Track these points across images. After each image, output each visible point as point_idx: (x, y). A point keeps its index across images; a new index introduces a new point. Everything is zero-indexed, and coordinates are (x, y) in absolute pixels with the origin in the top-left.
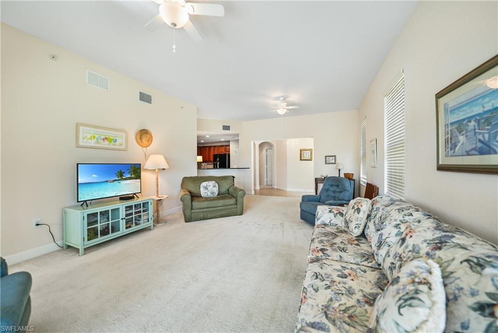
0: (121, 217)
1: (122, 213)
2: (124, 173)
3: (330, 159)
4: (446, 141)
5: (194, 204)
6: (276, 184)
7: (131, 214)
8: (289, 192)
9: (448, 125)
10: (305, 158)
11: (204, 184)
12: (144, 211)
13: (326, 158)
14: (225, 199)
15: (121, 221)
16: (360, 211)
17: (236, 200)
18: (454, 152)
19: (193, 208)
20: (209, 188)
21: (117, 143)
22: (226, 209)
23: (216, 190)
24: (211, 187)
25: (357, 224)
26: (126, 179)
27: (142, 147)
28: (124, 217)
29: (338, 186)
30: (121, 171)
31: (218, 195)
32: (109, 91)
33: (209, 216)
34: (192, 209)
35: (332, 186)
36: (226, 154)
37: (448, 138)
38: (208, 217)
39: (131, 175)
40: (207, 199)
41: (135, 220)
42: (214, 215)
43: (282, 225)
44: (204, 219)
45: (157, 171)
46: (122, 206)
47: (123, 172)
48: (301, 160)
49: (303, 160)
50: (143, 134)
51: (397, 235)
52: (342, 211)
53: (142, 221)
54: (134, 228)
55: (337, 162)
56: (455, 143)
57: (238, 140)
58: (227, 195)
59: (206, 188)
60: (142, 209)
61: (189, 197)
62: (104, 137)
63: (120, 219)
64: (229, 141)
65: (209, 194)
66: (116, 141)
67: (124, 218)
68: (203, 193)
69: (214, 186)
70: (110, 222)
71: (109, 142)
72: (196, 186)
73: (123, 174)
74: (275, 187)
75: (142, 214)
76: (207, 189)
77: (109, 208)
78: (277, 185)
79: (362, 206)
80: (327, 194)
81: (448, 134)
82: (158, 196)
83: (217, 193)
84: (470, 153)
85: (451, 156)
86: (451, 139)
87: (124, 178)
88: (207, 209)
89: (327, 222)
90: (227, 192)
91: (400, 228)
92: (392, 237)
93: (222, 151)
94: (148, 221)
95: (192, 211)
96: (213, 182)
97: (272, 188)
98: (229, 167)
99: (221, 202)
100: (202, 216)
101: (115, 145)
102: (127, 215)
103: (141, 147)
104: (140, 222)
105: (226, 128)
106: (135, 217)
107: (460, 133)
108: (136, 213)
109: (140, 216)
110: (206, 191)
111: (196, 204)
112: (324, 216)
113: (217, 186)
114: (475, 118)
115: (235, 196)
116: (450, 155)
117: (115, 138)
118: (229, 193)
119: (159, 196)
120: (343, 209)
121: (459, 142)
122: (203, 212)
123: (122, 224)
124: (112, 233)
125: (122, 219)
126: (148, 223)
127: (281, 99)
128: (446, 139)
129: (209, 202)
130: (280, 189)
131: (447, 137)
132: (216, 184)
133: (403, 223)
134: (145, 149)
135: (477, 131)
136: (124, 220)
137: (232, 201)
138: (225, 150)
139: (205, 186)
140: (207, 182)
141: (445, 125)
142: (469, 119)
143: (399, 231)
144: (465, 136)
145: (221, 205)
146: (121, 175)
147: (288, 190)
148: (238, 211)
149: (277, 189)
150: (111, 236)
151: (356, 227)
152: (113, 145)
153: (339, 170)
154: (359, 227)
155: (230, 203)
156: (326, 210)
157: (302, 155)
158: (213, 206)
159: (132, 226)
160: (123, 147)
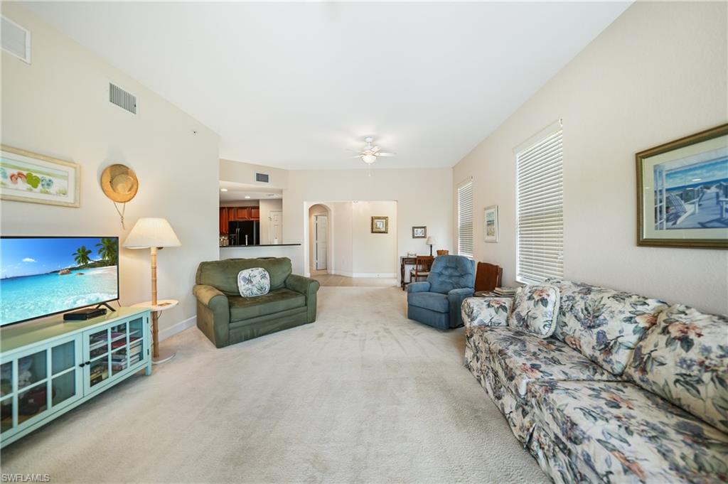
0: (78, 361)
1: (82, 352)
2: (90, 252)
3: (419, 232)
4: (658, 211)
5: (234, 311)
6: (333, 268)
7: (105, 349)
8: (356, 278)
9: (661, 191)
10: (378, 230)
11: (245, 273)
12: (132, 339)
13: (413, 231)
14: (287, 298)
15: (79, 371)
16: (547, 302)
17: (306, 299)
18: (675, 224)
19: (232, 320)
20: (255, 281)
21: (53, 189)
22: (289, 316)
23: (266, 283)
24: (258, 278)
25: (547, 321)
26: (93, 266)
27: (115, 201)
28: (87, 358)
29: (456, 268)
30: (83, 250)
31: (270, 291)
32: (28, 60)
33: (262, 331)
34: (230, 322)
35: (446, 268)
36: (253, 221)
37: (661, 207)
38: (260, 333)
39: (104, 256)
40: (255, 300)
41: (113, 360)
42: (270, 328)
43: (386, 330)
44: (253, 337)
45: (153, 251)
46: (80, 334)
47: (87, 250)
48: (372, 232)
49: (375, 232)
50: (117, 175)
51: (635, 332)
52: (503, 305)
53: (129, 360)
54: (111, 380)
55: (428, 236)
56: (676, 213)
57: (281, 200)
58: (285, 290)
59: (249, 281)
60: (128, 334)
61: (224, 300)
62: (15, 172)
63: (77, 367)
64: (258, 201)
65: (255, 290)
66: (49, 184)
67: (88, 363)
68: (244, 288)
69: (263, 277)
70: (49, 379)
71: (30, 186)
72: (229, 278)
73: (89, 256)
74: (333, 272)
75: (128, 345)
76: (251, 282)
77: (47, 345)
78: (335, 270)
79: (548, 295)
80: (440, 279)
81: (661, 202)
82: (155, 303)
83: (268, 288)
84: (708, 225)
85: (667, 229)
86: (667, 208)
87: (89, 262)
88: (258, 319)
89: (487, 321)
90: (283, 285)
91: (636, 322)
92: (627, 335)
93: (244, 216)
94: (141, 358)
95: (232, 325)
96: (260, 269)
97: (328, 275)
98: (258, 243)
99: (282, 304)
100: (249, 332)
101: (47, 193)
102: (93, 354)
103: (112, 202)
104: (123, 364)
105: (262, 178)
106: (112, 354)
107: (685, 202)
108: (114, 345)
109: (123, 352)
110: (250, 286)
111: (238, 312)
112: (482, 312)
113: (267, 275)
114: (718, 184)
115: (302, 291)
116: (665, 228)
117: (48, 178)
118: (285, 288)
119: (159, 302)
120: (504, 301)
121: (685, 212)
122: (251, 324)
123: (82, 376)
124: (54, 404)
125: (82, 365)
126: (142, 362)
127: (369, 140)
128: (656, 208)
129: (262, 306)
130: (340, 276)
131: (658, 205)
132: (266, 273)
133: (637, 315)
134: (120, 206)
135: (721, 199)
136: (88, 367)
137: (300, 300)
138: (250, 215)
139: (247, 276)
140: (249, 271)
141: (656, 192)
142: (707, 185)
143: (636, 327)
144: (697, 205)
145: (281, 308)
146: (84, 256)
147: (355, 275)
148: (308, 315)
149: (335, 275)
150: (52, 411)
151: (545, 325)
152: (42, 192)
153: (431, 246)
154: (551, 325)
155: (296, 305)
156: (482, 304)
157: (374, 226)
158: (268, 312)
159: (104, 376)
160: (70, 199)
